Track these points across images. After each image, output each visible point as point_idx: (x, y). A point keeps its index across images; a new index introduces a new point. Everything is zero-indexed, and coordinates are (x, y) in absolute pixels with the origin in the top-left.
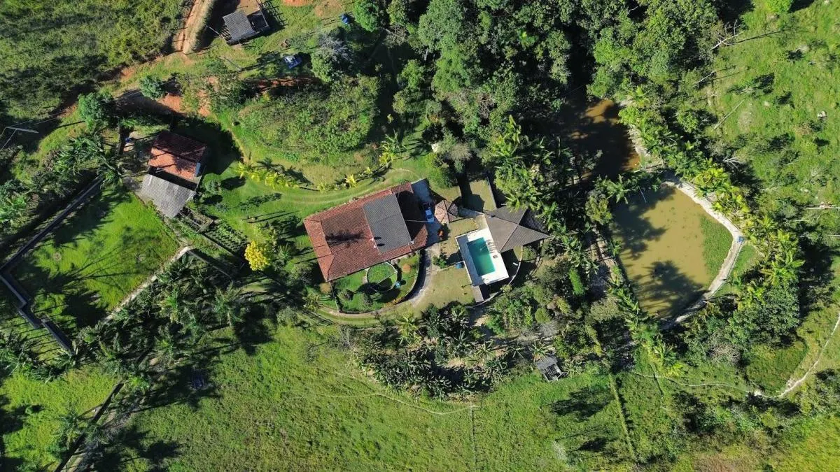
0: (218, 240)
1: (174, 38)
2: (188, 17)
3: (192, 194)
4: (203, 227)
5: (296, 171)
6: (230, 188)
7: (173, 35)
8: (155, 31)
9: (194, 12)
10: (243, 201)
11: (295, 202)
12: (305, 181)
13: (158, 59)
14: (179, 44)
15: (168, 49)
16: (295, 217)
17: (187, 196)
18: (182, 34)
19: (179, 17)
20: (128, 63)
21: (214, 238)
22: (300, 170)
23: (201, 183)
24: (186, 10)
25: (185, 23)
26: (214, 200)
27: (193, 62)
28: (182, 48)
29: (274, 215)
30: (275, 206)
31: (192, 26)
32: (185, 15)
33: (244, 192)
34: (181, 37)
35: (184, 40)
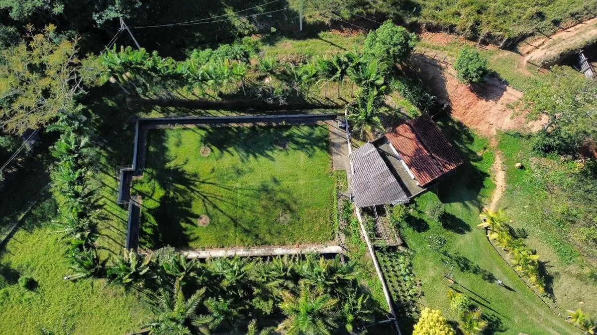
0: (384, 270)
1: (529, 40)
2: (564, 30)
3: (404, 198)
4: (381, 243)
5: (549, 270)
6: (446, 226)
7: (533, 34)
8: (519, 18)
9: (576, 29)
10: (451, 252)
11: (516, 303)
12: (549, 291)
13: (491, 47)
14: (529, 48)
15: (512, 45)
16: (498, 322)
17: (395, 197)
18: (541, 41)
19: (556, 23)
20: (458, 29)
21: (383, 264)
22: (557, 273)
23: (418, 196)
24: (570, 21)
25: (554, 33)
26: (420, 225)
27: (527, 73)
28: (528, 53)
29: (477, 299)
30: (486, 290)
31: (561, 40)
32: (563, 25)
33: (461, 243)
34: (536, 44)
35: (537, 48)
